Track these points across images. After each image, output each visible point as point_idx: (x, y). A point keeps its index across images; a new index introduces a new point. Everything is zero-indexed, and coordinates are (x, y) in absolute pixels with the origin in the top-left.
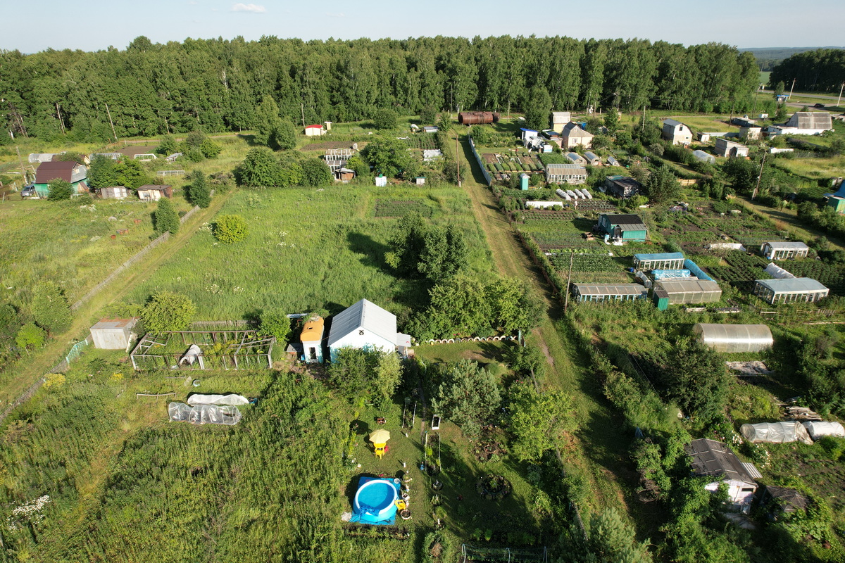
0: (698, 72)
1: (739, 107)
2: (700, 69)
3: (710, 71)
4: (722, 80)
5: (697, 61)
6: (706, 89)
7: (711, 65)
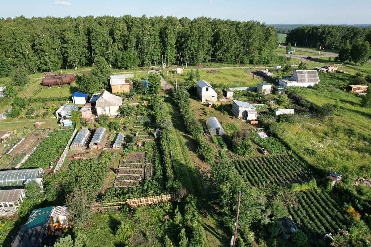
0: (238, 38)
1: (265, 61)
2: (240, 36)
3: (245, 38)
4: (253, 44)
5: (237, 31)
6: (244, 49)
7: (246, 34)
